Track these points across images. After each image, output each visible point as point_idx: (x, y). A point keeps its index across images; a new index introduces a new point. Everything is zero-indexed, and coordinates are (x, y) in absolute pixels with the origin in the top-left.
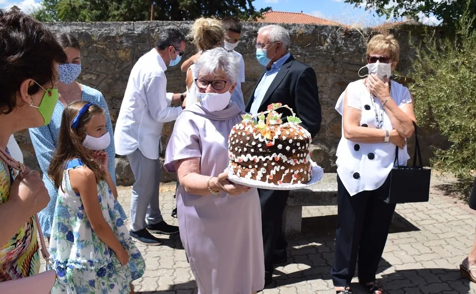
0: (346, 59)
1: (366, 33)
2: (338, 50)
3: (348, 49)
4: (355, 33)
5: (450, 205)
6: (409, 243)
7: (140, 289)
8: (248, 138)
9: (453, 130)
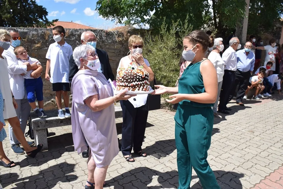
0: (107, 46)
1: (116, 33)
2: (103, 42)
3: (108, 42)
4: (111, 33)
5: (165, 113)
6: (151, 132)
7: (22, 177)
8: (135, 75)
9: (162, 78)
